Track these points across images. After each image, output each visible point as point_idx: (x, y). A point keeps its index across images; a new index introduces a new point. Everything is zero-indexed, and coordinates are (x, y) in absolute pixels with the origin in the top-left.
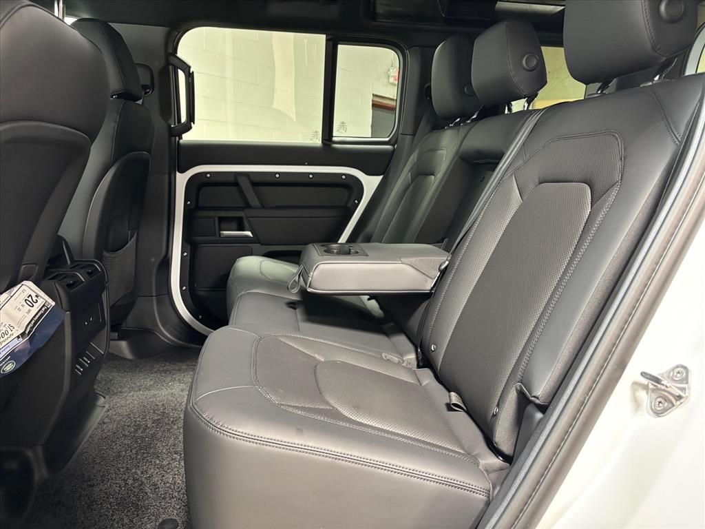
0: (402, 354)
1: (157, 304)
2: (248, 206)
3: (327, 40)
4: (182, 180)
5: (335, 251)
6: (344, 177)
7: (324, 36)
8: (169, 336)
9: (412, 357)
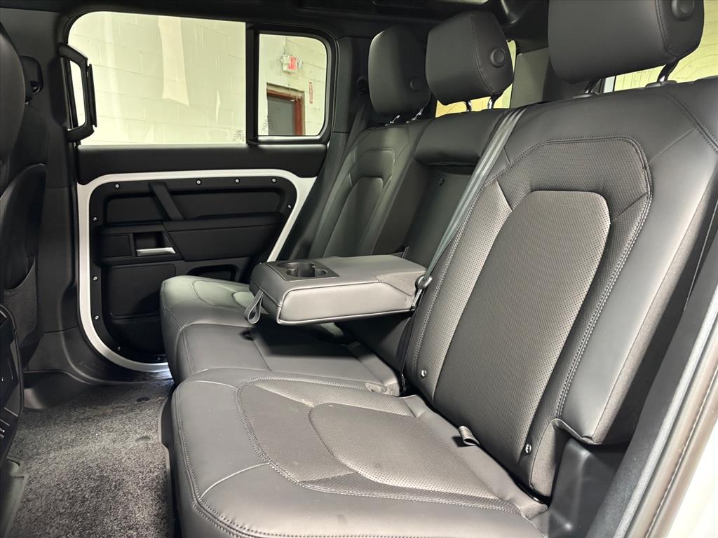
0: (382, 380)
1: (66, 341)
2: (166, 218)
3: (247, 29)
4: (84, 192)
5: (293, 270)
6: (274, 180)
7: (244, 24)
8: (83, 374)
9: (393, 382)
